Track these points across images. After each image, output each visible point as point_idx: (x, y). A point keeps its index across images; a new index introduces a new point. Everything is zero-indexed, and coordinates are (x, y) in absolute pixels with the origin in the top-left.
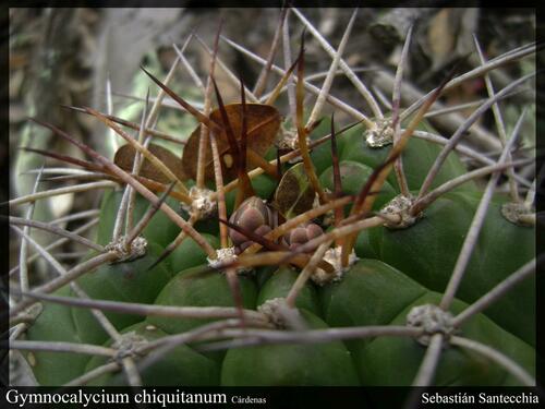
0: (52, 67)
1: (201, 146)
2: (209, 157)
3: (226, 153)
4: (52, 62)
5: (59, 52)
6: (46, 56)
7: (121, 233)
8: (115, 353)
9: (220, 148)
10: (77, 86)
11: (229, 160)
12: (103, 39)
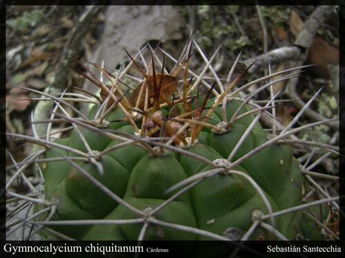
0: (69, 59)
1: (141, 90)
2: (143, 97)
3: (152, 96)
4: (69, 56)
5: (74, 52)
6: (67, 53)
7: (99, 117)
8: (88, 155)
9: (149, 94)
10: (76, 76)
11: (152, 100)
12: (97, 53)
